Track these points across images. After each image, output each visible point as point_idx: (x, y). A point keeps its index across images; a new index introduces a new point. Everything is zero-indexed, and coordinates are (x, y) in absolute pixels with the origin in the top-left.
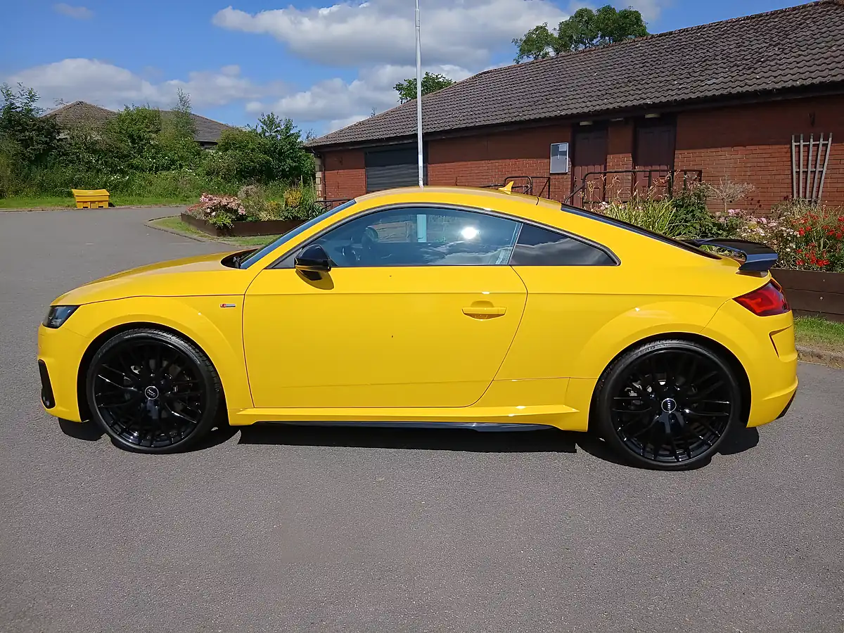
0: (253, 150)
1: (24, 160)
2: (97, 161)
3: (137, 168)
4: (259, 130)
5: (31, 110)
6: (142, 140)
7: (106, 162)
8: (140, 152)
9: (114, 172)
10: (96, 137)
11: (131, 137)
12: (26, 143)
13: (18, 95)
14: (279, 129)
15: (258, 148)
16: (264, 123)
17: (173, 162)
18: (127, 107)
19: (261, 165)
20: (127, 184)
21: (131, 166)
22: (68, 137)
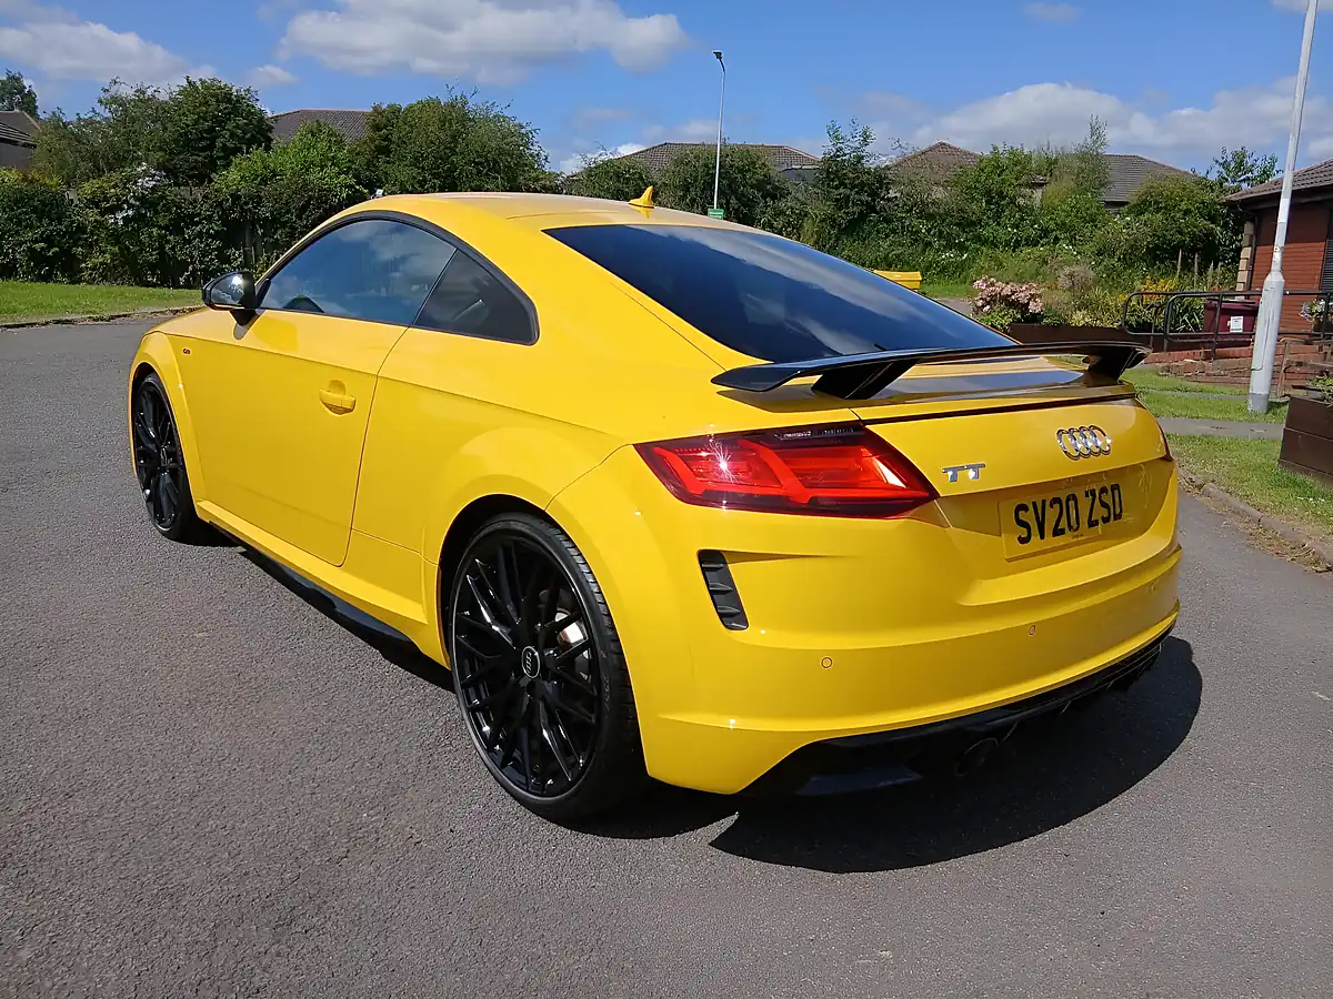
0: (1187, 212)
1: (833, 227)
2: (929, 231)
3: (984, 242)
4: (1213, 177)
5: (862, 158)
6: (1004, 198)
7: (941, 232)
8: (997, 217)
9: (949, 247)
10: (939, 194)
11: (988, 193)
12: (841, 203)
13: (849, 137)
14: (1250, 175)
15: (1198, 208)
16: (1225, 165)
17: (1045, 232)
18: (995, 148)
19: (1194, 237)
20: (962, 267)
21: (978, 239)
22: (898, 195)
